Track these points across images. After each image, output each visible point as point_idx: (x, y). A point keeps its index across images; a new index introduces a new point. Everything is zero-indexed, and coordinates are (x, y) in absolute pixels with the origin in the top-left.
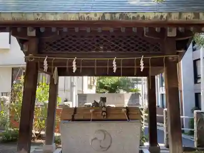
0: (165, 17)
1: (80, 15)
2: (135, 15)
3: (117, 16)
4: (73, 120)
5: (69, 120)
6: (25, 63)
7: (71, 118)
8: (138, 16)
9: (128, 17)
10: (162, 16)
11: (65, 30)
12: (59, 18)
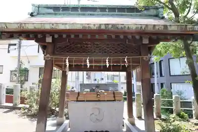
0: (143, 28)
1: (83, 25)
2: (123, 26)
3: (110, 26)
4: (77, 101)
5: (75, 101)
6: (44, 61)
7: (76, 99)
8: (125, 27)
9: (117, 27)
10: (141, 27)
11: (73, 36)
12: (68, 27)
